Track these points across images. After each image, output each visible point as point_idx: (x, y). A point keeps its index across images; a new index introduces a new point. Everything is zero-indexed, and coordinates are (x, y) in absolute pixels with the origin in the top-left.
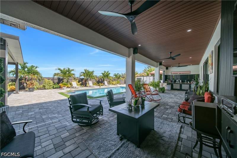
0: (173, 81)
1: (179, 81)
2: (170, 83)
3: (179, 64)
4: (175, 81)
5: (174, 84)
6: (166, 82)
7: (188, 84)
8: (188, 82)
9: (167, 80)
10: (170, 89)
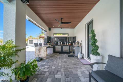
0: (55, 43)
1: (61, 42)
2: (53, 46)
3: (62, 19)
4: (57, 43)
5: (56, 46)
6: (48, 44)
7: (67, 46)
8: (67, 44)
9: (50, 42)
10: (52, 53)
